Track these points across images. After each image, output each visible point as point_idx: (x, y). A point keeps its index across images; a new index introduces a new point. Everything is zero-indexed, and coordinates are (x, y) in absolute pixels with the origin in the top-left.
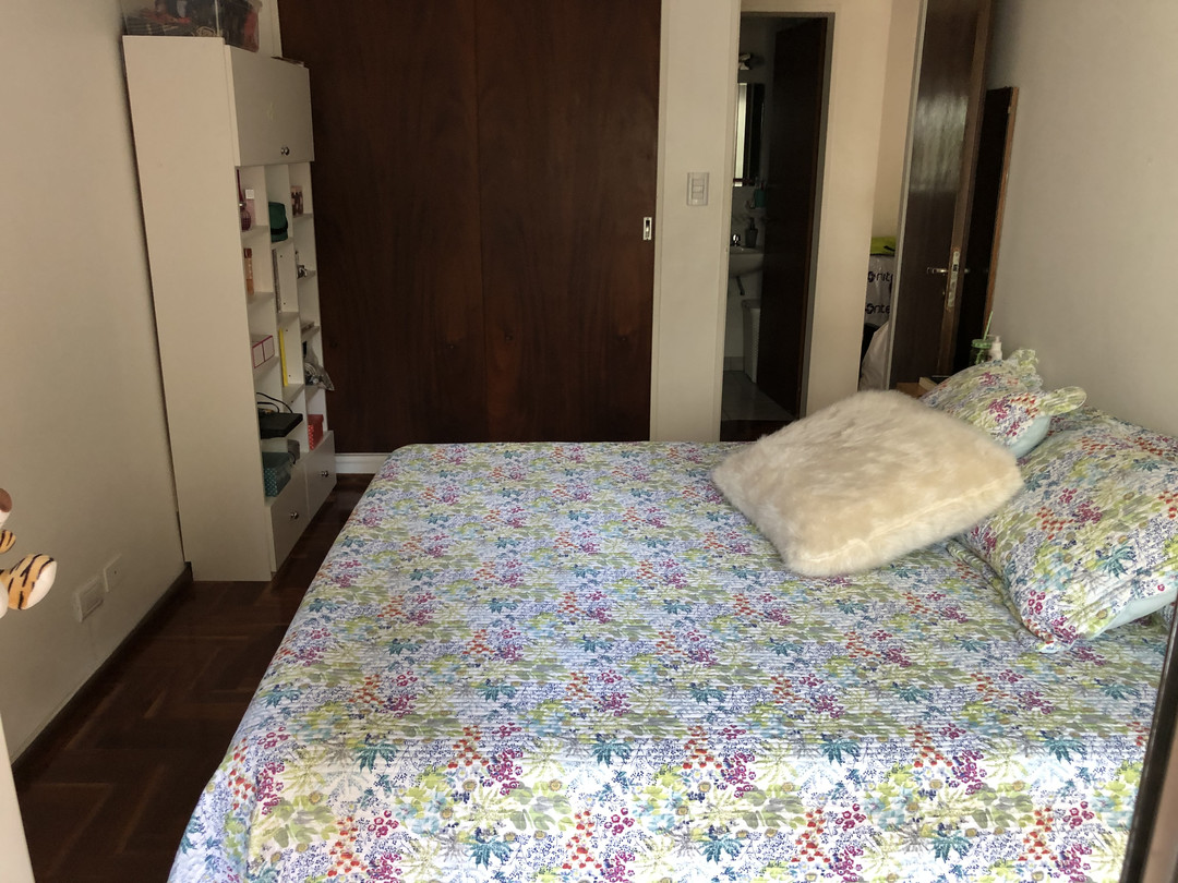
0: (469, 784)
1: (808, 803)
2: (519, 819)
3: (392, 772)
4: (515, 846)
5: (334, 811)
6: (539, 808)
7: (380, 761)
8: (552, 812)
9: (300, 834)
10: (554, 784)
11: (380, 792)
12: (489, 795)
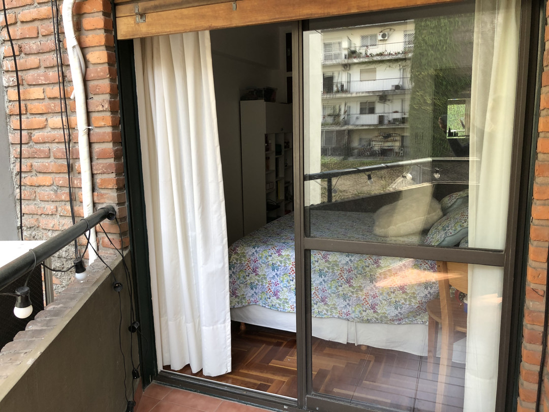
0: (272, 253)
1: (341, 266)
2: (281, 262)
3: (258, 250)
4: (280, 268)
5: (247, 256)
6: (285, 260)
7: (256, 248)
8: (287, 261)
9: (240, 260)
10: (288, 255)
11: (255, 253)
12: (275, 256)
